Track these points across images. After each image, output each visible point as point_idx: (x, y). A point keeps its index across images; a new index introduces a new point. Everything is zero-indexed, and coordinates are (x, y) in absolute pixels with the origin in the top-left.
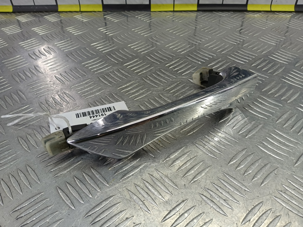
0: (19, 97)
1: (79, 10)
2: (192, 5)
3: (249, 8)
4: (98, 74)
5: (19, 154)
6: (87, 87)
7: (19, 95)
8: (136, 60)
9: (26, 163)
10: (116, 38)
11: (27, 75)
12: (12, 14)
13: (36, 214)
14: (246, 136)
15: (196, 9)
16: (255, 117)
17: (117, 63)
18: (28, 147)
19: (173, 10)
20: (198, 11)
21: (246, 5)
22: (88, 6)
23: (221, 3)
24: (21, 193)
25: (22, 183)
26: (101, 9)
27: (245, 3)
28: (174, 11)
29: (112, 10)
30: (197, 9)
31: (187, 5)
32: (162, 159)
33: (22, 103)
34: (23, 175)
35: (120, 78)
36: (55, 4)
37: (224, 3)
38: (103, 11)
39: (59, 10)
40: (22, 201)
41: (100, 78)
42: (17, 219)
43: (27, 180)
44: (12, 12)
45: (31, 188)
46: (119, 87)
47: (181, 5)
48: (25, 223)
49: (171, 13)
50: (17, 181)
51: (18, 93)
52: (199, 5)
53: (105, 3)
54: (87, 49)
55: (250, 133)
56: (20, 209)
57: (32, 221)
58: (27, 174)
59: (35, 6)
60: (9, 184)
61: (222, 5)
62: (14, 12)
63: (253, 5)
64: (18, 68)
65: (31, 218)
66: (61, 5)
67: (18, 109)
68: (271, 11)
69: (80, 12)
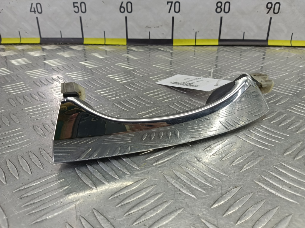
0: (39, 96)
1: (103, 43)
2: (214, 40)
3: (270, 43)
4: (124, 83)
5: (32, 139)
6: (112, 92)
7: (39, 95)
8: (161, 75)
9: (40, 147)
10: (140, 60)
11: (49, 82)
12: (40, 45)
13: (47, 194)
14: (297, 131)
15: (217, 43)
16: (302, 117)
17: (143, 77)
18: (43, 134)
19: (194, 44)
20: (219, 45)
21: (267, 41)
22: (113, 39)
23: (242, 38)
24: (30, 173)
25: (33, 164)
26: (125, 43)
27: (265, 38)
28: (196, 46)
29: (135, 44)
30: (219, 44)
31: (208, 40)
32: (201, 148)
33: (42, 101)
34: (34, 156)
35: (146, 86)
36: (81, 37)
37: (245, 38)
38: (127, 45)
39: (85, 42)
40: (30, 181)
41: (125, 86)
42: (21, 198)
43: (39, 162)
44: (39, 44)
45: (42, 169)
46: (146, 92)
47: (203, 40)
48: (31, 202)
49: (193, 47)
50: (27, 162)
51: (38, 93)
52: (220, 40)
53: (129, 37)
54: (112, 67)
55: (301, 128)
56: (27, 188)
57: (41, 201)
58: (39, 156)
59: (62, 38)
60: (17, 164)
61: (243, 40)
62: (40, 44)
63: (273, 40)
64: (40, 77)
65: (40, 197)
66: (86, 38)
67: (37, 105)
68: (292, 46)
69: (105, 45)
